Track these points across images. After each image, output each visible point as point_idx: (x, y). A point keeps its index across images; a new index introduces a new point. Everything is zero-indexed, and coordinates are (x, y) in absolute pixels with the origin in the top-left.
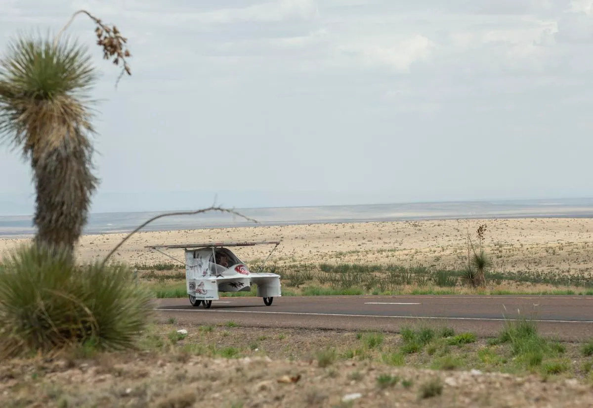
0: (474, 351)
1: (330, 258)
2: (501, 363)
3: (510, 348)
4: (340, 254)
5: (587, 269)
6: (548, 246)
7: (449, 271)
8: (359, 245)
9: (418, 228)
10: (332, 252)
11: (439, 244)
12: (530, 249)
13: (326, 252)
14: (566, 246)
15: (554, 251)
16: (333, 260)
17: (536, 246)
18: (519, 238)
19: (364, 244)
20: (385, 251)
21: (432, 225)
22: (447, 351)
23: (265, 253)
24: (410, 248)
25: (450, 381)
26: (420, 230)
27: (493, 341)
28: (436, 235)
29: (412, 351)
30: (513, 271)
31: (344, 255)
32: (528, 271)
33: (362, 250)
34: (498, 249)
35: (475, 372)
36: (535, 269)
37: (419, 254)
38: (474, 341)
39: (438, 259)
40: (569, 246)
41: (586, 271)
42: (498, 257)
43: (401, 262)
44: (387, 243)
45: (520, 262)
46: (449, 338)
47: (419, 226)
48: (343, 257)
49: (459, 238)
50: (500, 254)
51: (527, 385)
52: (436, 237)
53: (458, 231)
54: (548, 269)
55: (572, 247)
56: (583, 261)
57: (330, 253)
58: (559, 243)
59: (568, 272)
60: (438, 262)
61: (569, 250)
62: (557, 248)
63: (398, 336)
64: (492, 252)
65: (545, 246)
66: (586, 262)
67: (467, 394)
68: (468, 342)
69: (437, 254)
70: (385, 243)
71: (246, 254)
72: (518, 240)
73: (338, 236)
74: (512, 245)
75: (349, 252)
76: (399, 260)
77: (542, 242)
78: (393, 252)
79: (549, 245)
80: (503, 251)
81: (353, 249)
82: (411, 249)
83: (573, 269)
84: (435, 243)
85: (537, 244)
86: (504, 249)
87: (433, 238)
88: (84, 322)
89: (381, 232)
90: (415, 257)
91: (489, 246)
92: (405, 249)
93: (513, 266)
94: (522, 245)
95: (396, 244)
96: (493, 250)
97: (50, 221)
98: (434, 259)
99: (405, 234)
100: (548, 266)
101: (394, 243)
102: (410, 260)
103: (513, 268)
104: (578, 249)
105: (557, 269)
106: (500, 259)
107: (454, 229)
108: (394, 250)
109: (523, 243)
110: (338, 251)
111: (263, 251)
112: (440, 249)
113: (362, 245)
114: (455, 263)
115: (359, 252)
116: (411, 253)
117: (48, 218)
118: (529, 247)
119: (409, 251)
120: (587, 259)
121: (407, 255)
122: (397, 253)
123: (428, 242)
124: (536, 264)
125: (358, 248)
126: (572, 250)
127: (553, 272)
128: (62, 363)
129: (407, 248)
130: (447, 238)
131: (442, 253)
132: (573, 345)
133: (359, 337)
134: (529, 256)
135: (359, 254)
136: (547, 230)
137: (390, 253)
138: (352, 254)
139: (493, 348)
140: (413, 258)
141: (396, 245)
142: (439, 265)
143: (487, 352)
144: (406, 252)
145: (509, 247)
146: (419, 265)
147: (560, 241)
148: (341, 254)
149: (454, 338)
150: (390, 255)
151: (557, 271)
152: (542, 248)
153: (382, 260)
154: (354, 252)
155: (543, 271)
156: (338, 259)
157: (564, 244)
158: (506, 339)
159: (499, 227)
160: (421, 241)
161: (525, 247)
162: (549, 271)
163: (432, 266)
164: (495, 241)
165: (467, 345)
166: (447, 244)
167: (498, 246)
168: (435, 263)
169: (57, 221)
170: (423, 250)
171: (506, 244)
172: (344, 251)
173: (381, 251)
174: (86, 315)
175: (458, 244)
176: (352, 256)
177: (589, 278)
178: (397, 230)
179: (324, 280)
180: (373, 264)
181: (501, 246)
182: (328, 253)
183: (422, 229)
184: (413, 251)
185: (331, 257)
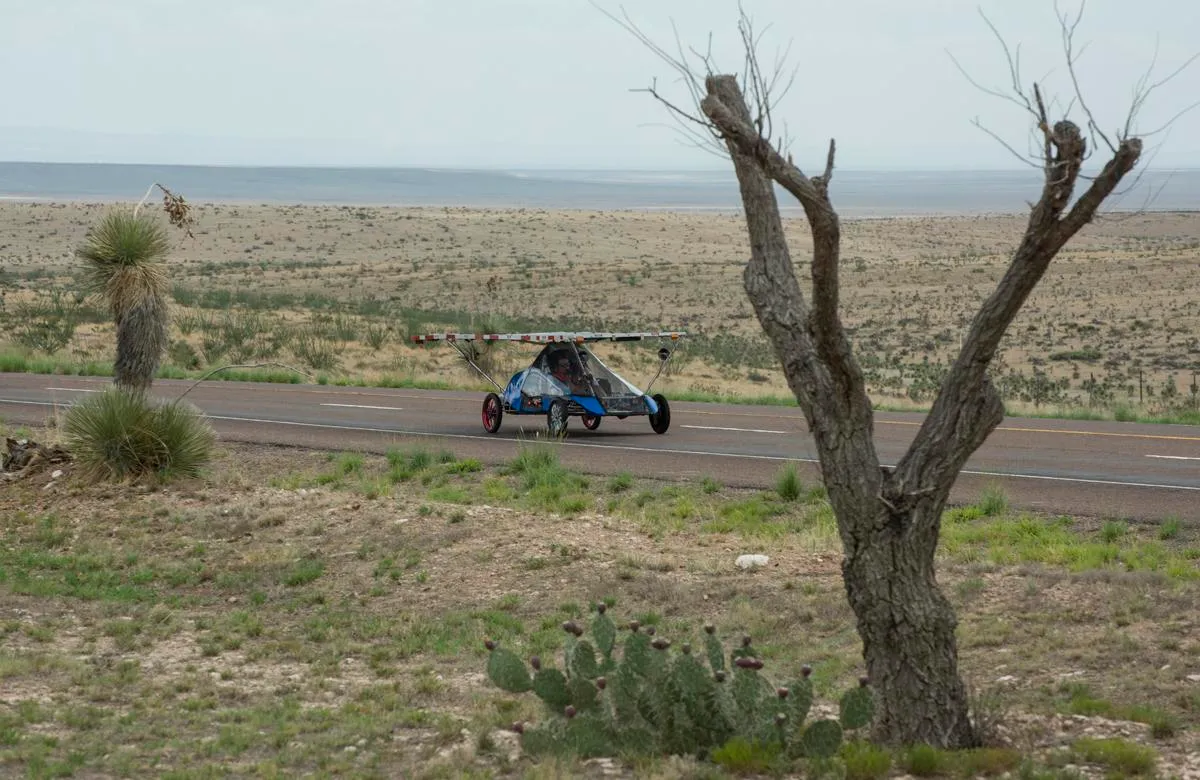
0: (479, 482)
1: (190, 275)
2: (511, 497)
3: (522, 479)
4: (209, 269)
5: (695, 316)
6: (621, 268)
7: (427, 311)
8: (248, 251)
9: (368, 220)
10: (193, 262)
11: (407, 255)
12: (585, 274)
13: (180, 260)
14: (657, 270)
15: (633, 278)
16: (195, 279)
17: (599, 268)
18: (566, 249)
19: (257, 248)
20: (299, 265)
21: (394, 217)
22: (445, 481)
23: (54, 255)
24: (350, 262)
25: (470, 512)
26: (371, 225)
27: (503, 469)
28: (402, 237)
29: (404, 478)
30: (551, 315)
31: (218, 270)
32: (580, 315)
33: (254, 260)
34: (524, 271)
35: (486, 507)
36: (594, 312)
37: (368, 274)
38: (479, 470)
39: (404, 286)
40: (663, 269)
41: (692, 320)
42: (523, 287)
43: (333, 289)
44: (303, 249)
45: (564, 297)
46: (447, 464)
47: (369, 218)
48: (214, 275)
49: (448, 244)
50: (526, 282)
51: (523, 517)
52: (402, 240)
53: (446, 231)
54: (620, 314)
55: (667, 273)
56: (688, 301)
57: (188, 265)
58: (643, 262)
59: (659, 320)
60: (405, 293)
61: (662, 278)
62: (639, 274)
63: (383, 459)
64: (512, 276)
65: (615, 268)
66: (692, 303)
67: (481, 521)
68: (472, 470)
69: (403, 276)
70: (300, 249)
71: (15, 259)
72: (564, 254)
73: (205, 231)
74: (552, 264)
75: (227, 264)
76: (327, 284)
77: (611, 259)
78: (316, 269)
79: (624, 266)
80: (535, 275)
81: (234, 258)
82: (354, 264)
83: (668, 315)
84: (398, 253)
85: (600, 264)
86: (537, 271)
87: (395, 243)
88: (160, 454)
89: (293, 226)
90: (359, 279)
91: (505, 264)
92: (339, 263)
93: (552, 307)
94: (571, 264)
95: (322, 252)
96: (513, 272)
97: (130, 368)
98: (396, 286)
99: (341, 231)
100: (620, 308)
101: (318, 249)
102: (351, 287)
103: (552, 309)
104: (678, 275)
105: (637, 314)
106: (526, 290)
107: (439, 225)
108: (318, 265)
109: (575, 260)
110: (203, 260)
111: (51, 255)
112: (410, 266)
113: (255, 251)
114: (438, 295)
115: (246, 265)
116: (350, 272)
117: (128, 365)
118: (584, 268)
119: (348, 267)
120: (695, 296)
121: (343, 275)
122: (324, 271)
123: (386, 251)
124: (597, 303)
125: (245, 257)
126: (668, 278)
127: (630, 321)
128: (145, 487)
129: (343, 261)
130: (424, 245)
131: (414, 275)
132: (600, 479)
133: (330, 459)
134: (583, 287)
135: (249, 268)
136: (622, 236)
137: (310, 271)
138: (234, 269)
139: (503, 479)
140: (355, 281)
141: (323, 254)
142: (406, 297)
143: (495, 485)
144: (341, 269)
145: (545, 268)
146: (367, 297)
147: (644, 259)
148: (211, 267)
149: (455, 465)
150: (310, 274)
151: (637, 318)
152: (609, 271)
153: (294, 284)
154: (237, 265)
155: (609, 318)
156: (206, 278)
157: (653, 266)
158: (519, 469)
159: (527, 225)
160: (373, 248)
161: (577, 269)
162: (622, 317)
163: (393, 299)
164: (520, 254)
165: (472, 474)
166: (423, 257)
167: (524, 265)
168: (397, 294)
169: (136, 368)
170: (375, 268)
171: (542, 260)
172: (217, 262)
173: (290, 266)
174: (163, 449)
175: (445, 256)
176: (233, 273)
177: (696, 335)
178: (324, 224)
179: (190, 326)
180: (277, 290)
181: (530, 265)
182: (185, 265)
183: (374, 224)
184: (357, 268)
185: (190, 273)
